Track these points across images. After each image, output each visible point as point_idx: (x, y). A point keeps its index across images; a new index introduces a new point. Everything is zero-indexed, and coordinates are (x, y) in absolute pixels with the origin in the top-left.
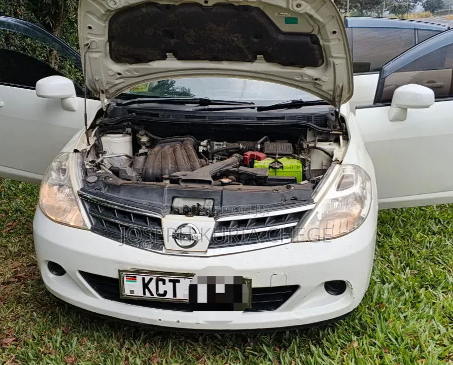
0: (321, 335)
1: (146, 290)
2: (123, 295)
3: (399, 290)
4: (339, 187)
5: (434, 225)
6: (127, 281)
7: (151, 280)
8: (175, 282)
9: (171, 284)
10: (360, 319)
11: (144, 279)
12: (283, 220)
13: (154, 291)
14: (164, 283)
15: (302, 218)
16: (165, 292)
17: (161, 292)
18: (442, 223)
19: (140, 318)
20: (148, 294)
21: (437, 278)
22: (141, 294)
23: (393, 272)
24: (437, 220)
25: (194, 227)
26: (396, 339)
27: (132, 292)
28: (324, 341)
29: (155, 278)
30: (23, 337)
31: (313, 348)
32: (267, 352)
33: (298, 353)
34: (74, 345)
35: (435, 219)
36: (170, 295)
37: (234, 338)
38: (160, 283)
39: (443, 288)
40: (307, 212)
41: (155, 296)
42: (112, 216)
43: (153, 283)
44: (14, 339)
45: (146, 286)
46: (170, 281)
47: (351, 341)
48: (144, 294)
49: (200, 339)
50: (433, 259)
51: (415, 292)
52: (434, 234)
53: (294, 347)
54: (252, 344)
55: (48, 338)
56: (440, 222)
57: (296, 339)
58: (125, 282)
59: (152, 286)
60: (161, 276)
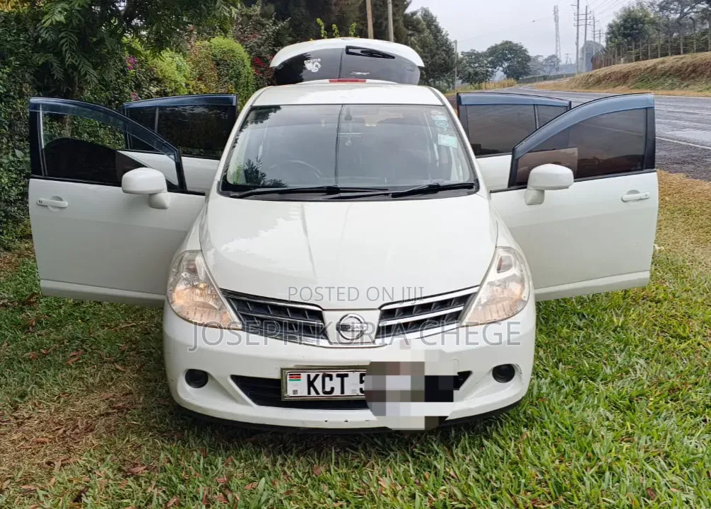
0: (488, 430)
1: (312, 388)
2: (285, 397)
3: (557, 384)
4: (499, 269)
5: (578, 321)
6: (290, 380)
7: (317, 376)
8: (342, 377)
9: (339, 379)
10: (525, 413)
11: (309, 376)
12: (448, 304)
13: (320, 389)
14: (331, 379)
15: (467, 303)
16: (333, 389)
17: (328, 389)
18: (587, 317)
19: (303, 422)
20: (313, 393)
21: (594, 370)
22: (305, 393)
23: (547, 369)
24: (580, 316)
25: (358, 317)
26: (567, 429)
27: (295, 392)
28: (494, 435)
29: (321, 374)
30: (154, 463)
31: (485, 442)
32: (438, 451)
33: (470, 448)
34: (220, 466)
35: (578, 314)
36: (337, 392)
37: (396, 443)
38: (327, 379)
39: (602, 380)
40: (471, 296)
41: (321, 394)
42: (266, 313)
43: (319, 380)
44: (144, 467)
45: (311, 384)
46: (338, 376)
47: (521, 433)
48: (309, 393)
49: (360, 448)
50: (586, 353)
51: (574, 384)
52: (580, 328)
53: (465, 441)
54: (418, 445)
55: (187, 461)
56: (584, 316)
57: (464, 435)
58: (288, 382)
59: (318, 384)
60: (327, 371)
